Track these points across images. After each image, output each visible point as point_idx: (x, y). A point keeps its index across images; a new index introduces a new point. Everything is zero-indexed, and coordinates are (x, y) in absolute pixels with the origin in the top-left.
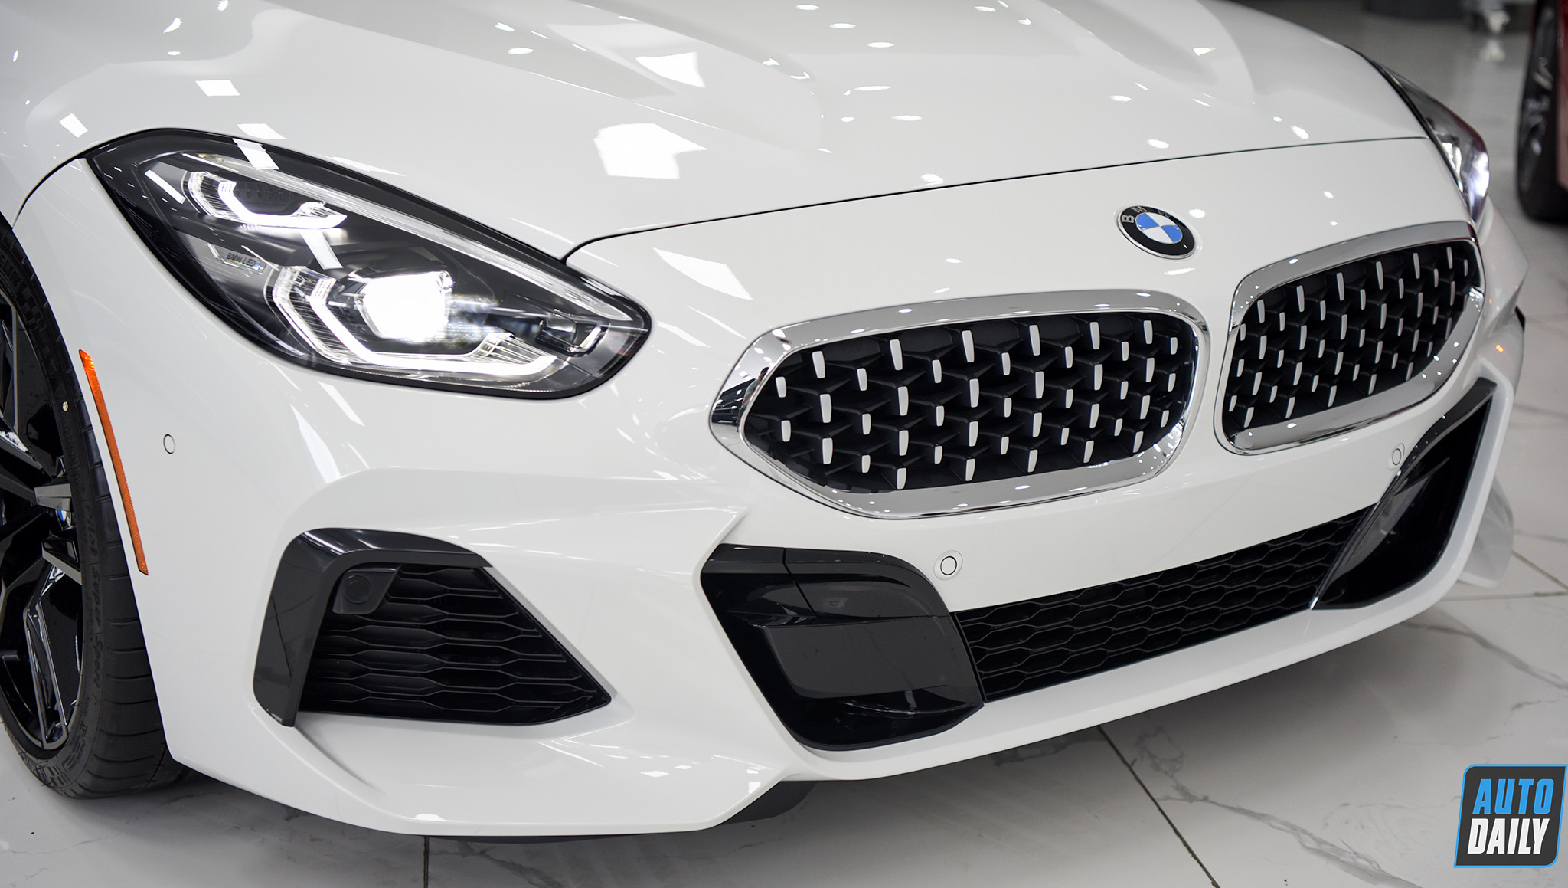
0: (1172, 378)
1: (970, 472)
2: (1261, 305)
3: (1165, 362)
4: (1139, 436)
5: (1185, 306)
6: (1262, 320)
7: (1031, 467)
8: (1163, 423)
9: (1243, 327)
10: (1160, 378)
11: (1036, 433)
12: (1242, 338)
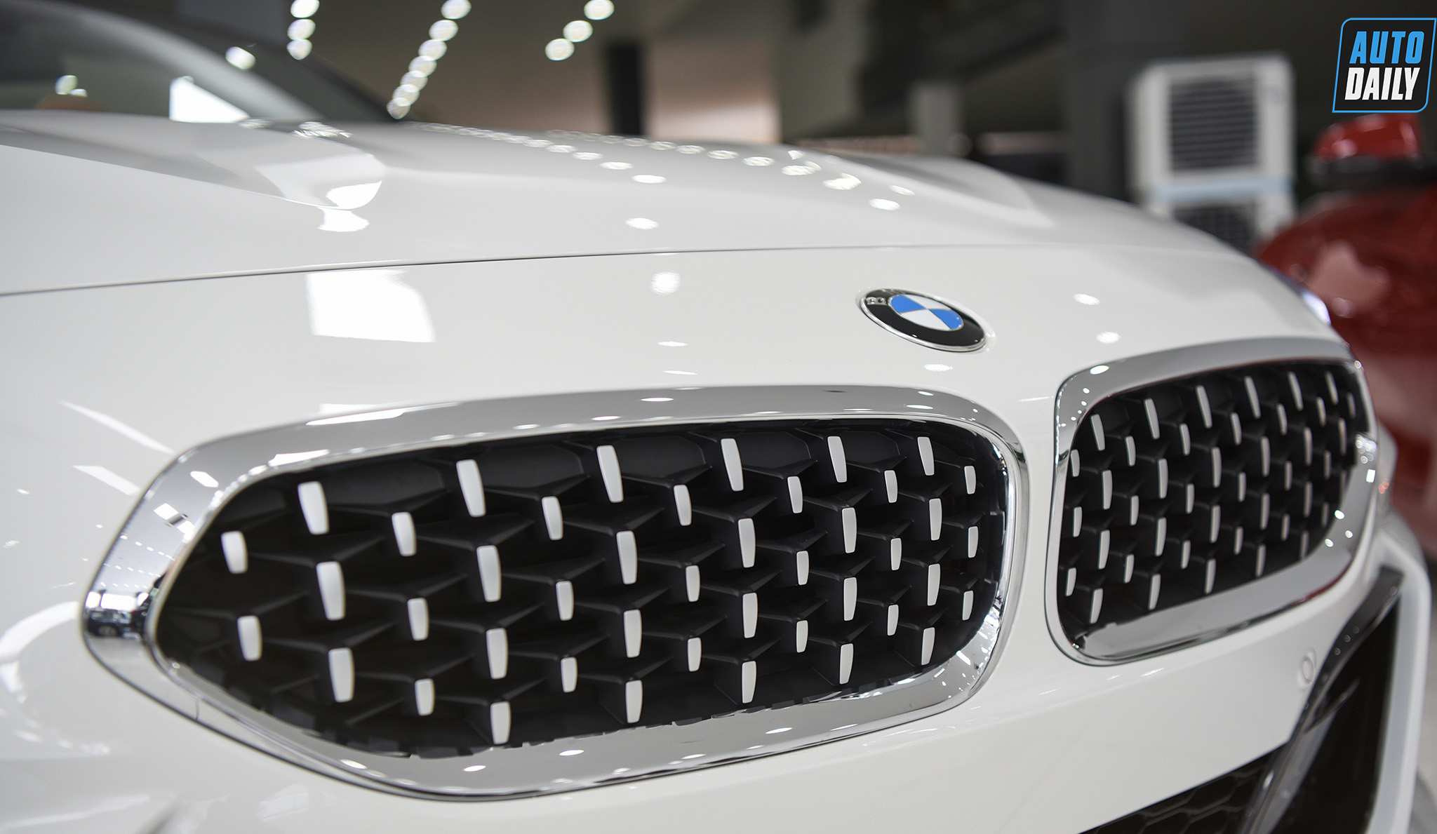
0: (973, 534)
1: (634, 708)
2: (1096, 421)
3: (958, 508)
4: (929, 635)
5: (986, 416)
6: (1101, 446)
7: (748, 695)
8: (966, 615)
9: (1075, 455)
10: (954, 536)
11: (750, 630)
12: (1075, 473)
